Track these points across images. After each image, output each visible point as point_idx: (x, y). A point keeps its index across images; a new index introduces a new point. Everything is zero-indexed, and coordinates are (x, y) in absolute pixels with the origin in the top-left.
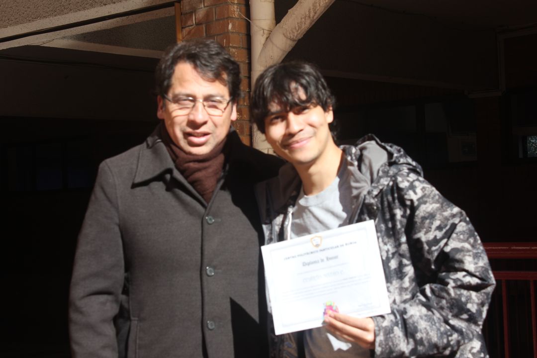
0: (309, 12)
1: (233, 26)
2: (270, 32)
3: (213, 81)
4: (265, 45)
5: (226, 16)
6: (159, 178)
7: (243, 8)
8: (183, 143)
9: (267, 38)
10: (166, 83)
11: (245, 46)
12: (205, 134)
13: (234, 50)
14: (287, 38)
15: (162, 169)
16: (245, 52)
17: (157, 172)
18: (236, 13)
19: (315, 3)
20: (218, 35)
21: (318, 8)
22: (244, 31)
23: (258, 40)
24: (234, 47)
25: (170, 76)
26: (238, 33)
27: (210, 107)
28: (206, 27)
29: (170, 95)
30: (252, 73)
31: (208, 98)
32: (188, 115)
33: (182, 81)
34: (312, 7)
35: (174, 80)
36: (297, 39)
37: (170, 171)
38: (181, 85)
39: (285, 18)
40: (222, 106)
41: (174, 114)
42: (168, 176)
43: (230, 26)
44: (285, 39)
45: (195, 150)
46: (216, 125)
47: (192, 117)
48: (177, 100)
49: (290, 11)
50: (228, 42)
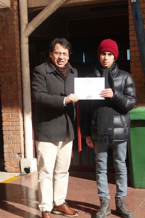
0: (42, 19)
1: (15, 22)
2: (27, 25)
3: (65, 49)
4: (26, 29)
5: (13, 19)
6: (53, 73)
7: (18, 16)
8: (57, 64)
9: (26, 27)
10: (53, 49)
11: (18, 29)
12: (63, 62)
13: (15, 30)
14: (34, 27)
15: (54, 71)
16: (18, 31)
17: (52, 71)
18: (16, 18)
19: (44, 16)
20: (10, 25)
21: (44, 18)
22: (18, 24)
23: (23, 27)
24: (16, 29)
25: (54, 47)
26: (17, 25)
27: (64, 55)
28: (5, 22)
29: (54, 52)
30: (21, 38)
31: (64, 53)
32: (59, 57)
33: (58, 48)
34: (42, 18)
35: (55, 48)
36: (36, 27)
37: (55, 71)
38: (57, 49)
39: (32, 20)
40: (67, 55)
41: (55, 56)
42: (55, 72)
43: (14, 23)
44: (33, 27)
45: (60, 66)
46: (65, 60)
47: (60, 57)
48: (56, 53)
49: (34, 18)
50: (14, 27)
